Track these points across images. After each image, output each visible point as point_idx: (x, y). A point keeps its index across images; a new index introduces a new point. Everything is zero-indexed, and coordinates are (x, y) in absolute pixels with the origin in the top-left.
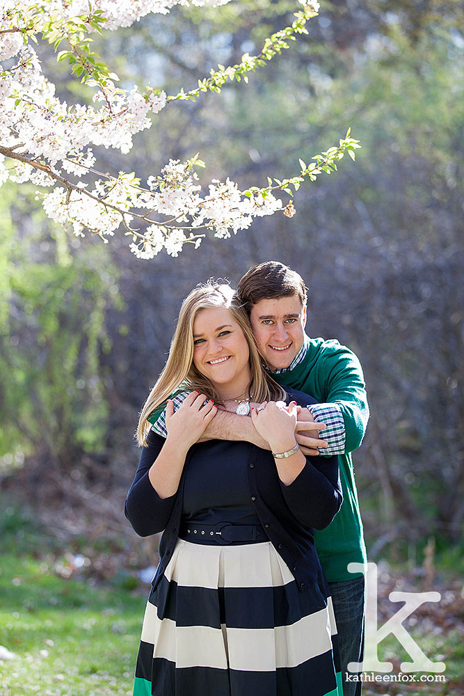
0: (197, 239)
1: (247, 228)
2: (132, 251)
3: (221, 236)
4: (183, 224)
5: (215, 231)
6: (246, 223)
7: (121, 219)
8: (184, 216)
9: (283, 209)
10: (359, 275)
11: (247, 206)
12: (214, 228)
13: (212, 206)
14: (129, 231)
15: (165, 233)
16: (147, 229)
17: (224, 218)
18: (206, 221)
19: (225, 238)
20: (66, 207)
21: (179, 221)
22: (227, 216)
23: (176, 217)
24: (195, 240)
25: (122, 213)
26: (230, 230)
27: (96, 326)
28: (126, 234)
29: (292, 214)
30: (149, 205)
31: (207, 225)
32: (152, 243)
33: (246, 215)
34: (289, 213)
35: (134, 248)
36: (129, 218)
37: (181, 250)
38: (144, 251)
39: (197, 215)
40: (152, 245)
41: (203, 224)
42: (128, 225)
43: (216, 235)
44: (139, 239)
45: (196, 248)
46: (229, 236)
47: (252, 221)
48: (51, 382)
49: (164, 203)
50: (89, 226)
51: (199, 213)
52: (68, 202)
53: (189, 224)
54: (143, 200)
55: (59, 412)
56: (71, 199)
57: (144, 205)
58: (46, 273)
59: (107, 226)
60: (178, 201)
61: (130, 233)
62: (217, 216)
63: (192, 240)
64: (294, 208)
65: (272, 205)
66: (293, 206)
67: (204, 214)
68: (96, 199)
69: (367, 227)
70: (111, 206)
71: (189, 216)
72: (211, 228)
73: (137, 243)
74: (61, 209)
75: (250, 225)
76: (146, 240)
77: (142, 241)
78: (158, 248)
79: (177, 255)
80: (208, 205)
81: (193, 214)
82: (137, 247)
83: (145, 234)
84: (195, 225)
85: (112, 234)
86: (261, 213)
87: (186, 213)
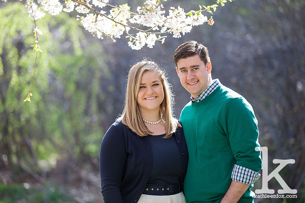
0: (163, 38)
1: (190, 32)
2: (129, 45)
3: (176, 37)
4: (156, 31)
5: (172, 34)
6: (189, 29)
7: (124, 29)
8: (157, 26)
9: (208, 21)
10: (239, 56)
11: (189, 21)
12: (172, 32)
13: (171, 21)
14: (128, 35)
15: (146, 36)
16: (137, 34)
17: (177, 27)
18: (168, 29)
19: (178, 38)
20: (95, 24)
21: (154, 29)
22: (179, 25)
23: (153, 27)
24: (162, 39)
25: (125, 26)
26: (181, 33)
27: (96, 87)
28: (127, 37)
29: (213, 23)
30: (138, 22)
31: (168, 31)
32: (140, 42)
33: (189, 25)
34: (211, 23)
35: (130, 44)
36: (128, 29)
37: (154, 45)
38: (136, 45)
39: (163, 26)
40: (140, 43)
41: (166, 31)
42: (128, 32)
43: (174, 36)
44: (133, 39)
45: (162, 43)
46: (181, 37)
47: (192, 28)
48: (71, 119)
49: (146, 20)
50: (106, 33)
51: (164, 25)
52: (96, 21)
53: (159, 31)
54: (135, 19)
55: (76, 135)
56: (98, 20)
57: (136, 22)
58: (68, 59)
59: (117, 33)
60: (153, 19)
61: (129, 37)
62: (174, 26)
63: (160, 39)
64: (213, 20)
65: (202, 19)
66: (213, 19)
67: (167, 25)
68: (111, 19)
69: (243, 29)
70: (119, 23)
71: (159, 27)
72: (171, 33)
73: (132, 42)
74: (92, 25)
75: (191, 30)
76: (137, 40)
77: (134, 41)
78: (143, 44)
79: (152, 47)
80: (169, 20)
81: (161, 26)
82: (132, 43)
83: (136, 37)
84: (163, 31)
85: (120, 37)
86: (197, 24)
87: (158, 25)
